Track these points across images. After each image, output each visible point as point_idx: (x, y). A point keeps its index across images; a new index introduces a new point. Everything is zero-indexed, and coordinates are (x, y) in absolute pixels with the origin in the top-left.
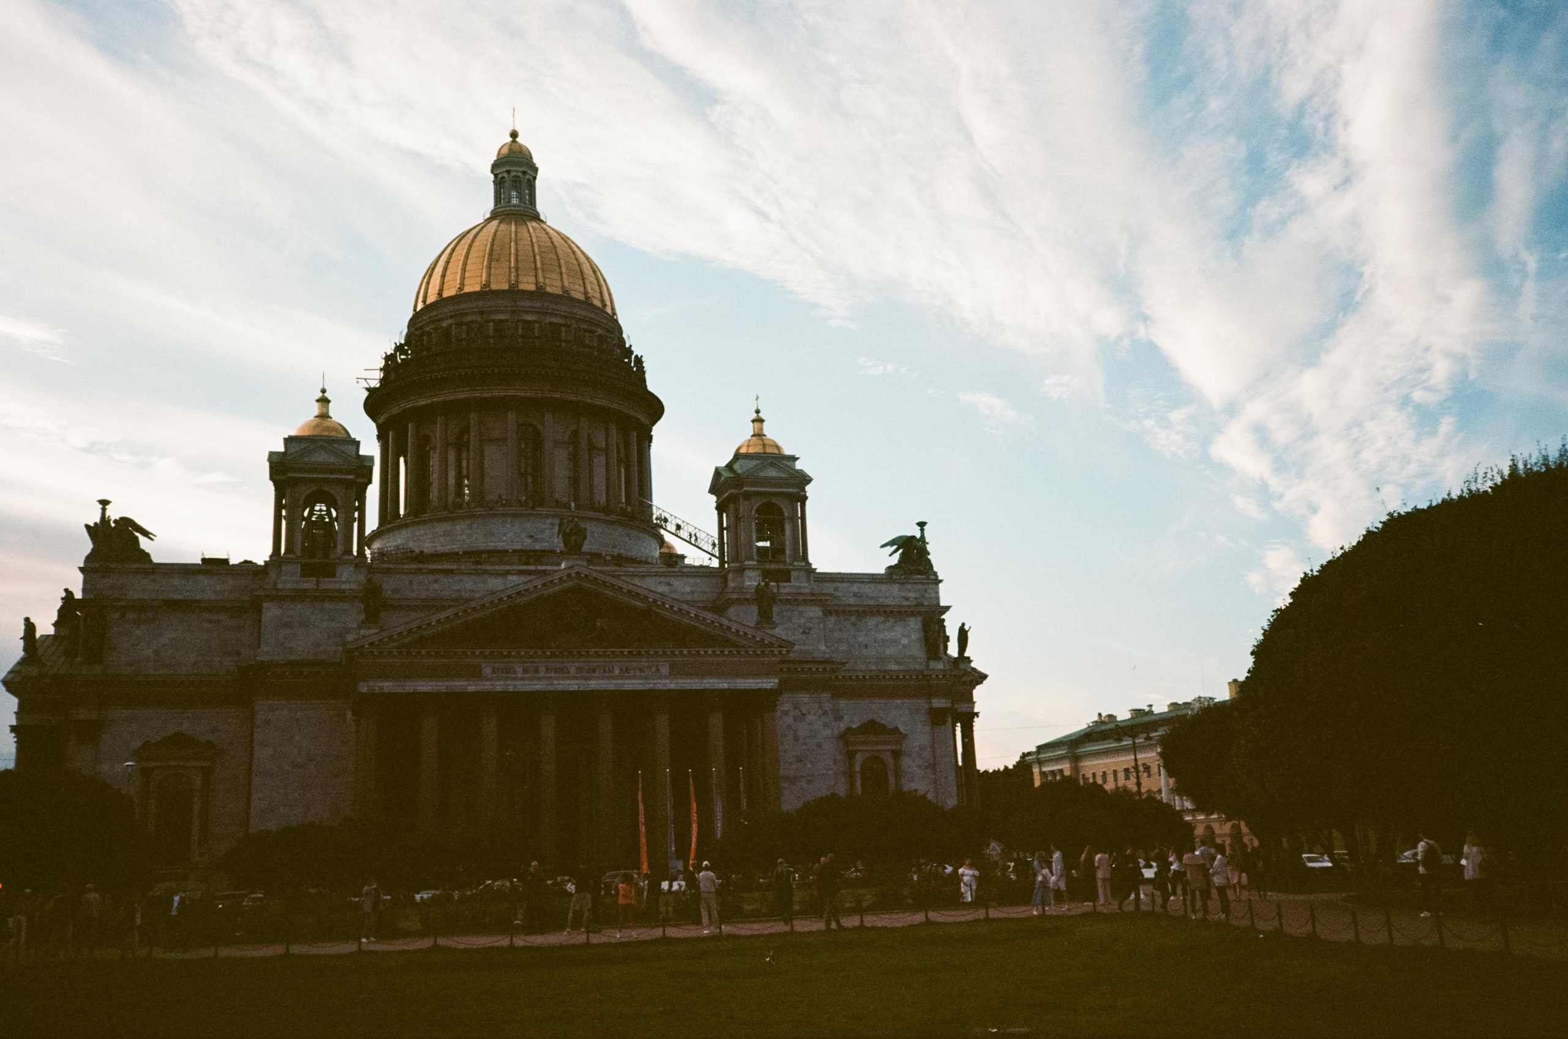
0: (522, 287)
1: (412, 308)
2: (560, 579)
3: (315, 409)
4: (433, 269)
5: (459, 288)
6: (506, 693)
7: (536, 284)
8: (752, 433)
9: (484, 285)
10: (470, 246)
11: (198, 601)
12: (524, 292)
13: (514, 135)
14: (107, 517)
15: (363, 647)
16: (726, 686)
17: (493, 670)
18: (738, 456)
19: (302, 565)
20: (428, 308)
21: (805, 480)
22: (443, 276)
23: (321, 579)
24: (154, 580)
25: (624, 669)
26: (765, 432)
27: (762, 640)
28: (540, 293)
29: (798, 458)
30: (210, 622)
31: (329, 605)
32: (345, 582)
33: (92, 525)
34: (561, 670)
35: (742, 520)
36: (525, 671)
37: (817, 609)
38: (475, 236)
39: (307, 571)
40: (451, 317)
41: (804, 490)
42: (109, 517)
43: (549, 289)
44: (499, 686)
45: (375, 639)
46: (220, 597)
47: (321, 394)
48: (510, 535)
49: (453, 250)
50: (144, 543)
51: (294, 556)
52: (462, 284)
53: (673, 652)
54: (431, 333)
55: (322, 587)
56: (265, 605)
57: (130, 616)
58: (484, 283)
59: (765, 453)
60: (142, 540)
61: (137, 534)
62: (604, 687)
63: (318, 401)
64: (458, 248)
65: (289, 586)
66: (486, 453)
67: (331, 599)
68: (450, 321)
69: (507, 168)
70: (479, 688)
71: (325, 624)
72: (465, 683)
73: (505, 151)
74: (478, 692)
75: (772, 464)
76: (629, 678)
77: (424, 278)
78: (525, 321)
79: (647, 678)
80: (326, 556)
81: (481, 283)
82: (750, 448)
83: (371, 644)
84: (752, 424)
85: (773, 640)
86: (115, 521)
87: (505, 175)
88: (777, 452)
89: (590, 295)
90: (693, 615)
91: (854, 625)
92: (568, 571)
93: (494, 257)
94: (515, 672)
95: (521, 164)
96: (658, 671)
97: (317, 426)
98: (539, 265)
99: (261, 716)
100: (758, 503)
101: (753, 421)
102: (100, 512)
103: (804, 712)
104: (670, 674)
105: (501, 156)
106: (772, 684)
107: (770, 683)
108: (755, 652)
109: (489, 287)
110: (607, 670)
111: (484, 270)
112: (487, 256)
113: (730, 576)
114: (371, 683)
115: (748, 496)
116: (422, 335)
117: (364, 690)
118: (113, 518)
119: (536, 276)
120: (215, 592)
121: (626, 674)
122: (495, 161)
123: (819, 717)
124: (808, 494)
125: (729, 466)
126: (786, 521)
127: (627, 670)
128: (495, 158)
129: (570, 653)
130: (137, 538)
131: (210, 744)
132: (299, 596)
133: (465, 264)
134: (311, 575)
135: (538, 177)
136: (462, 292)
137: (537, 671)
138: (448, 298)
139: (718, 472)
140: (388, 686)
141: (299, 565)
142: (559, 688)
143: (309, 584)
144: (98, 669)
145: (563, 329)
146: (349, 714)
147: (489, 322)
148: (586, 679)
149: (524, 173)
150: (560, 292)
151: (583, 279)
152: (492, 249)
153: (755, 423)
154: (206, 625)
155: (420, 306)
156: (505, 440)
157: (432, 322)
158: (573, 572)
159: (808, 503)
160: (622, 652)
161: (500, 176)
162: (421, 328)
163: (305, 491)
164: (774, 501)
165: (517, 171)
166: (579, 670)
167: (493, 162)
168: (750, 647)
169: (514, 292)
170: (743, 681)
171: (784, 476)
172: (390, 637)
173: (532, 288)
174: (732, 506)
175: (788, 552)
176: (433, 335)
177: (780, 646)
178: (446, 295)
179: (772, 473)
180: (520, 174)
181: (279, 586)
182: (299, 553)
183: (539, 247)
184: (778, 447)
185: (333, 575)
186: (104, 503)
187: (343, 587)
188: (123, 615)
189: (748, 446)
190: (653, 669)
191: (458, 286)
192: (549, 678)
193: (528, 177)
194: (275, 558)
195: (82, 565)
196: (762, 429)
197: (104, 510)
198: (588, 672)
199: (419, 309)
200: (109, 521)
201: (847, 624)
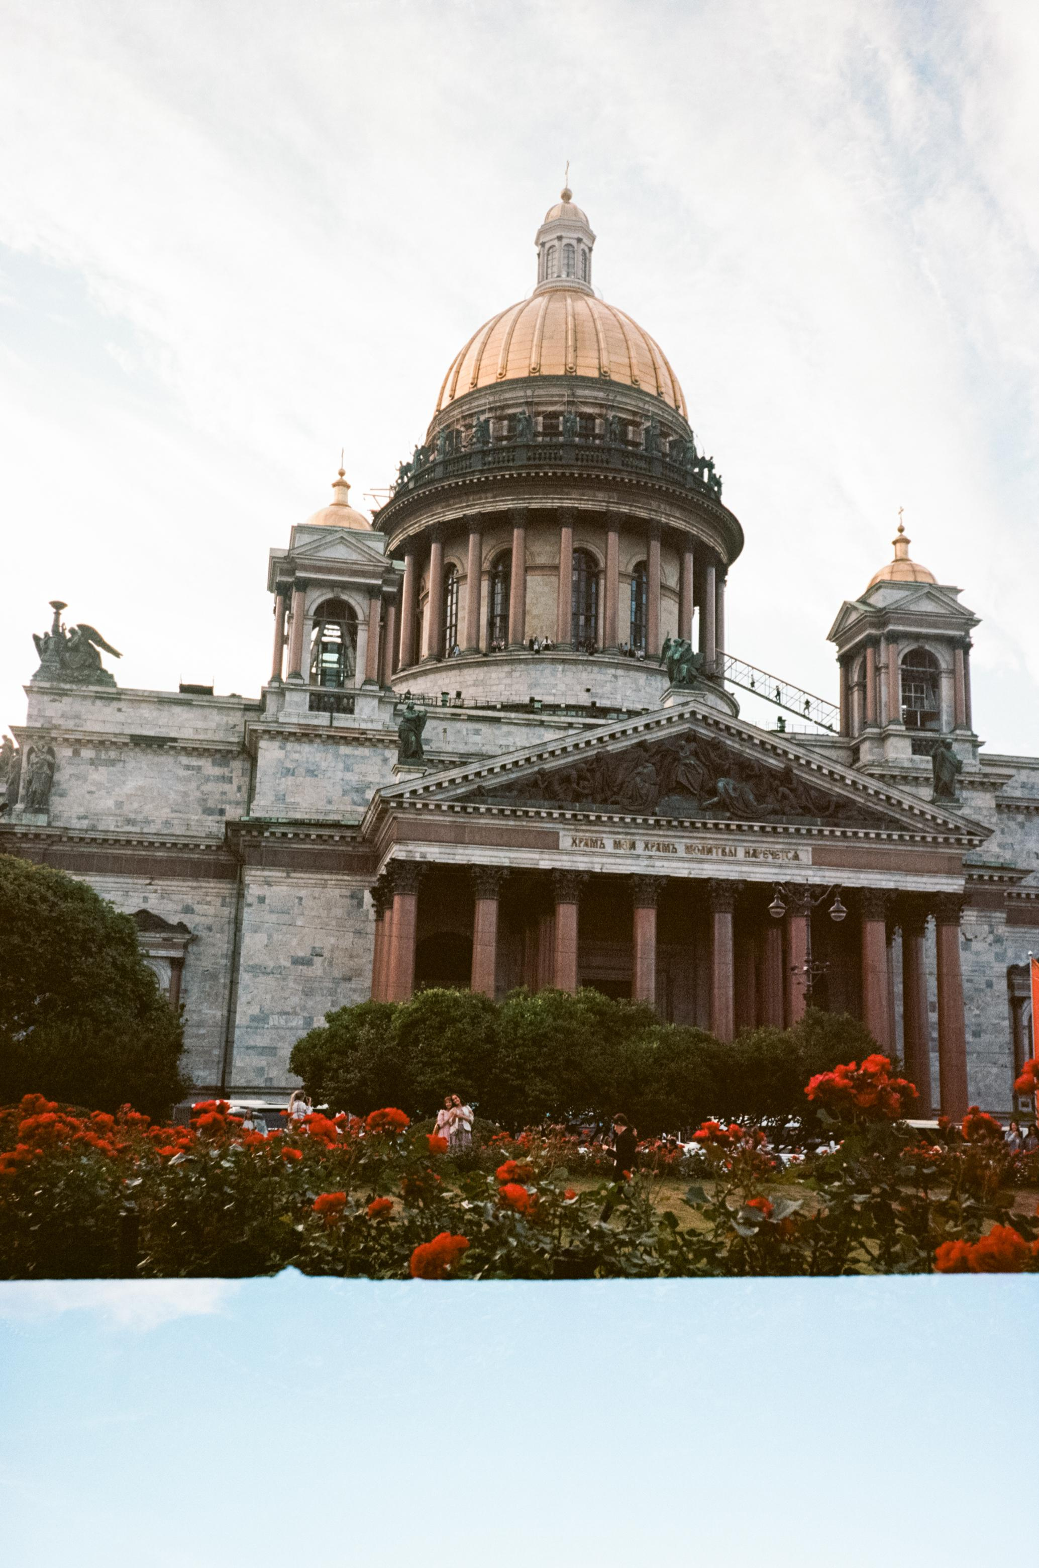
0: (580, 372)
1: (434, 408)
2: (669, 720)
3: (332, 495)
4: (464, 355)
5: (500, 374)
6: (592, 875)
7: (599, 369)
8: (893, 558)
9: (534, 369)
10: (515, 322)
11: (175, 740)
12: (584, 379)
13: (566, 196)
14: (61, 624)
15: (401, 795)
16: (891, 885)
17: (574, 842)
18: (875, 587)
19: (312, 694)
20: (456, 403)
21: (972, 620)
22: (479, 360)
23: (335, 714)
24: (119, 710)
25: (751, 852)
26: (911, 556)
27: (945, 823)
28: (604, 382)
29: (961, 591)
30: (188, 767)
31: (344, 750)
32: (364, 720)
33: (42, 636)
34: (666, 848)
35: (883, 670)
36: (617, 845)
37: (988, 796)
38: (521, 311)
39: (318, 703)
40: (490, 410)
41: (967, 633)
42: (63, 624)
43: (615, 377)
44: (582, 863)
45: (419, 786)
46: (201, 737)
47: (339, 477)
48: (562, 687)
49: (492, 329)
50: (107, 661)
51: (300, 682)
52: (505, 367)
53: (821, 831)
54: (462, 432)
55: (335, 724)
56: (263, 744)
57: (87, 753)
58: (533, 366)
59: (917, 582)
60: (104, 655)
61: (99, 649)
62: (722, 876)
63: (334, 485)
64: (498, 326)
65: (295, 720)
66: (529, 584)
67: (346, 741)
68: (487, 415)
69: (559, 234)
70: (557, 865)
71: (339, 775)
72: (537, 856)
73: (556, 213)
74: (553, 870)
75: (929, 595)
76: (760, 864)
77: (451, 369)
78: (582, 415)
79: (781, 866)
80: (341, 685)
81: (530, 365)
82: (894, 575)
83: (414, 792)
84: (893, 546)
85: (960, 823)
86: (72, 631)
87: (556, 243)
88: (931, 582)
89: (663, 390)
90: (849, 782)
91: (1022, 825)
92: (680, 709)
93: (547, 334)
94: (603, 846)
95: (575, 229)
96: (796, 857)
97: (335, 514)
98: (603, 345)
99: (253, 891)
100: (907, 647)
101: (895, 543)
102: (53, 617)
103: (969, 936)
104: (813, 864)
105: (550, 220)
106: (956, 887)
107: (953, 885)
108: (935, 839)
109: (539, 371)
110: (727, 850)
111: (534, 349)
112: (536, 333)
113: (865, 747)
114: (410, 848)
115: (894, 638)
116: (451, 433)
117: (402, 856)
118: (68, 627)
119: (599, 359)
120: (196, 730)
121: (754, 859)
122: (542, 226)
123: (990, 945)
124: (973, 641)
125: (863, 601)
126: (943, 675)
127: (755, 855)
128: (543, 223)
129: (681, 823)
130: (97, 655)
131: (182, 928)
132: (306, 735)
133: (508, 344)
134: (325, 710)
135: (595, 247)
136: (503, 379)
137: (633, 846)
138: (486, 388)
139: (847, 609)
140: (434, 853)
141: (308, 694)
142: (663, 872)
143: (322, 719)
144: (42, 820)
145: (631, 428)
146: (368, 898)
147: (538, 414)
148: (701, 861)
149: (579, 240)
150: (628, 382)
151: (655, 369)
152: (543, 325)
153: (898, 545)
154: (183, 773)
155: (446, 402)
156: (556, 568)
157: (464, 418)
158: (687, 710)
159: (972, 652)
160: (751, 827)
161: (547, 246)
162: (448, 426)
163: (317, 598)
164: (927, 647)
165: (570, 237)
166: (689, 849)
167: (539, 227)
168: (928, 832)
169: (571, 380)
170: (916, 879)
171: (943, 611)
172: (439, 785)
173: (595, 374)
174: (869, 651)
175: (945, 717)
176: (463, 435)
177: (969, 833)
178: (480, 385)
179: (927, 606)
180: (574, 242)
181: (281, 720)
182: (307, 681)
183: (603, 324)
184: (930, 575)
185: (351, 711)
186: (58, 606)
187: (363, 726)
188: (76, 753)
189: (892, 572)
190: (790, 855)
191: (499, 371)
192: (651, 857)
193: (582, 246)
194: (276, 684)
195: (28, 684)
196: (906, 552)
197: (57, 614)
198: (702, 851)
199: (443, 407)
200: (64, 630)
201: (1012, 825)
